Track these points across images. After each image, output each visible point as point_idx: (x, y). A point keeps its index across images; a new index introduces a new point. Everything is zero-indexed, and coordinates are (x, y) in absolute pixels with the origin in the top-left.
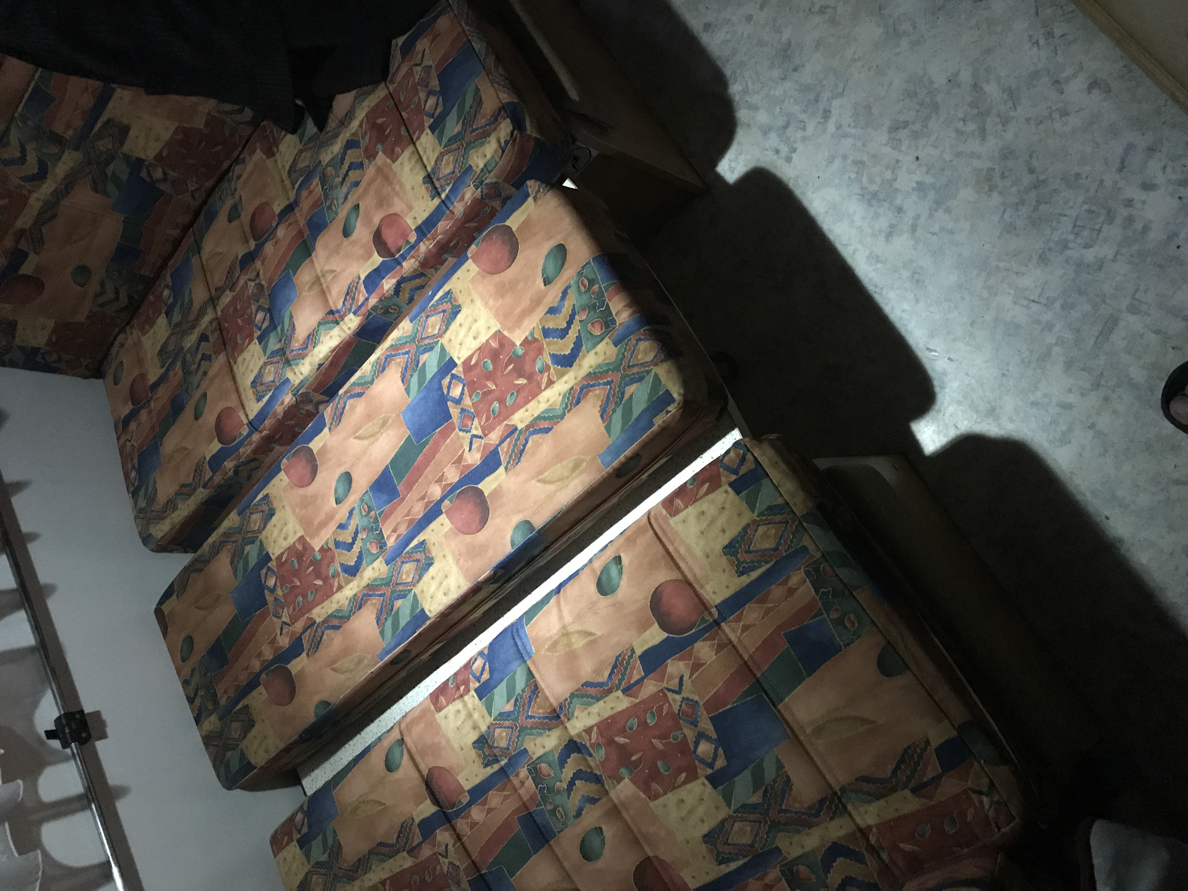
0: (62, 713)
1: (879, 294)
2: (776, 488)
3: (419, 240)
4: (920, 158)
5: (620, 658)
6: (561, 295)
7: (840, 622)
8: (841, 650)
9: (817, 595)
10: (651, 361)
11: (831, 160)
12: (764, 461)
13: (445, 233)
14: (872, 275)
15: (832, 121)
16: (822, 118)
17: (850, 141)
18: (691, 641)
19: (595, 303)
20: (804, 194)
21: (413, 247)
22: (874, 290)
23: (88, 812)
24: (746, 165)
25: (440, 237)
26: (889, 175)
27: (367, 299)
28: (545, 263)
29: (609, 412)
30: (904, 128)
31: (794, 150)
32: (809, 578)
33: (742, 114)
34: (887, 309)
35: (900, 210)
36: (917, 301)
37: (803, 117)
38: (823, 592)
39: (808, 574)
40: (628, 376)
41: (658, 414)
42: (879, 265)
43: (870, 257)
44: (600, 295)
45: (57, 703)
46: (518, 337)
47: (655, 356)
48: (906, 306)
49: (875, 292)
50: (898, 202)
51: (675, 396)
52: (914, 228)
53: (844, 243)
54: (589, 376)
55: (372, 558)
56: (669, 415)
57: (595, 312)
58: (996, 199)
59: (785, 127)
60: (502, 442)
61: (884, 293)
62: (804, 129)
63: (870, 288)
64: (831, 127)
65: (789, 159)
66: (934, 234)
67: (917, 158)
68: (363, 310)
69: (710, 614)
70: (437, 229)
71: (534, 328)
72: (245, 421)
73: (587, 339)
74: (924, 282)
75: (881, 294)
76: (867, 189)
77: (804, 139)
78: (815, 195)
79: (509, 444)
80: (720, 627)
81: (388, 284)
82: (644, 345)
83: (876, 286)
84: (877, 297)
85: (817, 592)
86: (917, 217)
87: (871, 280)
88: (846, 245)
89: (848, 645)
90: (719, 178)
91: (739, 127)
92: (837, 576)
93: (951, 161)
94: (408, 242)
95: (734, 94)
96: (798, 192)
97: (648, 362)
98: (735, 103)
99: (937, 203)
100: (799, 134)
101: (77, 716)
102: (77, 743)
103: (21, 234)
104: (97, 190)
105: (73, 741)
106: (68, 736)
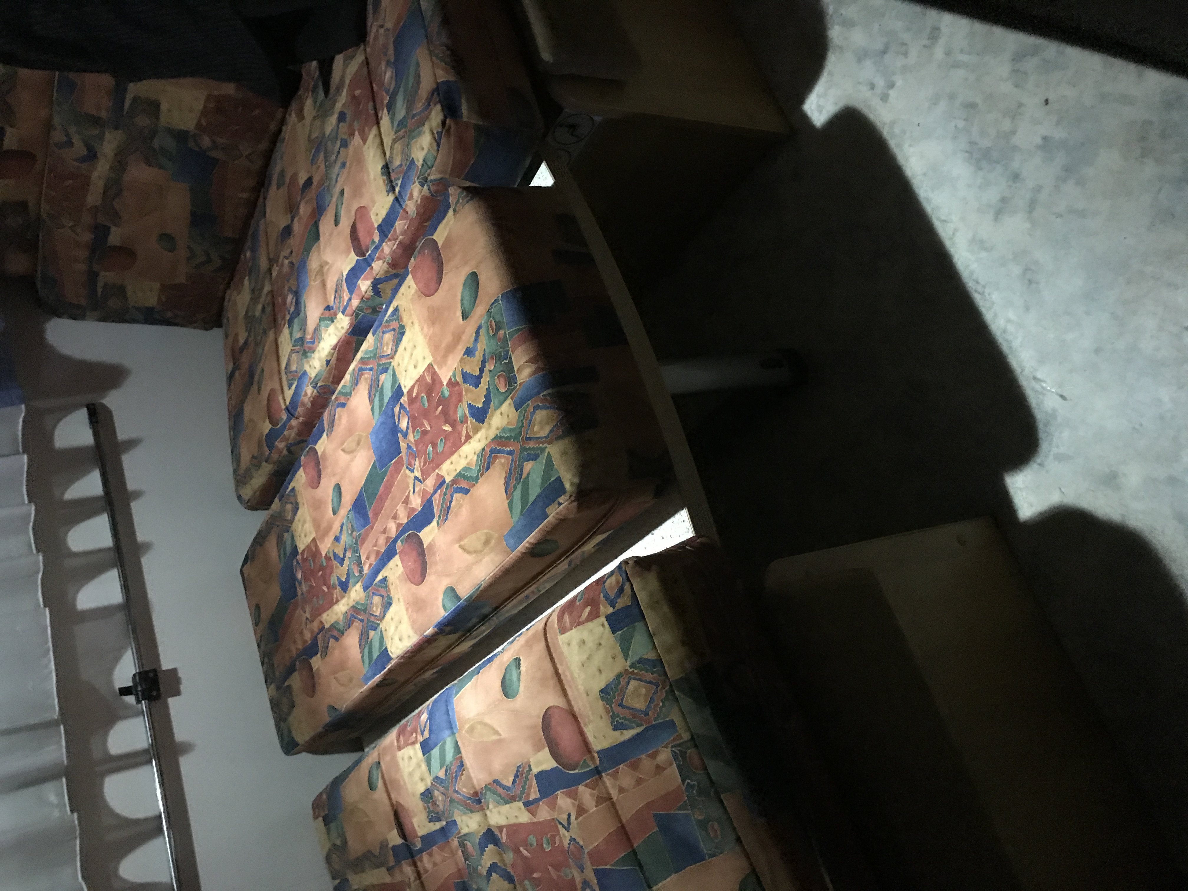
0: (138, 671)
1: (979, 293)
2: (651, 636)
3: (382, 241)
4: (1049, 102)
5: (520, 770)
6: (474, 335)
7: (703, 824)
8: (704, 859)
9: (683, 784)
10: (546, 437)
11: (935, 101)
12: (642, 597)
13: (404, 233)
14: (974, 266)
15: (942, 41)
16: (929, 39)
17: (961, 73)
18: (577, 780)
19: (500, 352)
20: (899, 146)
21: (377, 248)
22: (974, 288)
23: (149, 767)
24: (836, 103)
25: (401, 237)
26: (1006, 125)
27: (350, 299)
28: (462, 292)
29: (511, 488)
30: (1032, 55)
31: (892, 86)
32: (676, 761)
33: (835, 33)
34: (988, 316)
35: (1016, 177)
36: (1027, 309)
37: (906, 37)
38: (688, 783)
39: (675, 755)
40: (526, 450)
41: (550, 505)
42: (983, 254)
43: (973, 241)
44: (505, 341)
45: (135, 662)
46: (445, 375)
47: (551, 431)
48: (1011, 315)
49: (976, 291)
50: (1015, 165)
51: (567, 486)
52: (1032, 205)
53: (943, 218)
54: (497, 439)
55: (356, 580)
56: (561, 506)
57: (501, 363)
58: (1150, 169)
59: (884, 52)
60: (435, 492)
61: (986, 294)
62: (906, 54)
63: (970, 284)
64: (939, 52)
65: (885, 98)
66: (1060, 216)
67: (1047, 102)
68: (349, 310)
69: (593, 758)
70: (395, 229)
71: (455, 369)
72: (283, 407)
73: (495, 395)
74: (1038, 283)
75: (982, 294)
76: (976, 144)
77: (905, 69)
78: (912, 149)
79: (440, 495)
80: (601, 777)
81: (364, 285)
82: (541, 415)
83: (977, 282)
84: (978, 298)
85: (683, 781)
86: (1038, 189)
87: (972, 273)
88: (945, 221)
89: (712, 856)
90: (805, 119)
91: (831, 50)
92: (705, 769)
93: (1092, 107)
94: (374, 242)
95: (828, 4)
96: (893, 144)
97: (543, 437)
98: (828, 17)
99: (1066, 171)
100: (900, 62)
101: (151, 675)
102: (147, 701)
103: (95, 210)
104: (149, 163)
105: (144, 699)
106: (140, 693)
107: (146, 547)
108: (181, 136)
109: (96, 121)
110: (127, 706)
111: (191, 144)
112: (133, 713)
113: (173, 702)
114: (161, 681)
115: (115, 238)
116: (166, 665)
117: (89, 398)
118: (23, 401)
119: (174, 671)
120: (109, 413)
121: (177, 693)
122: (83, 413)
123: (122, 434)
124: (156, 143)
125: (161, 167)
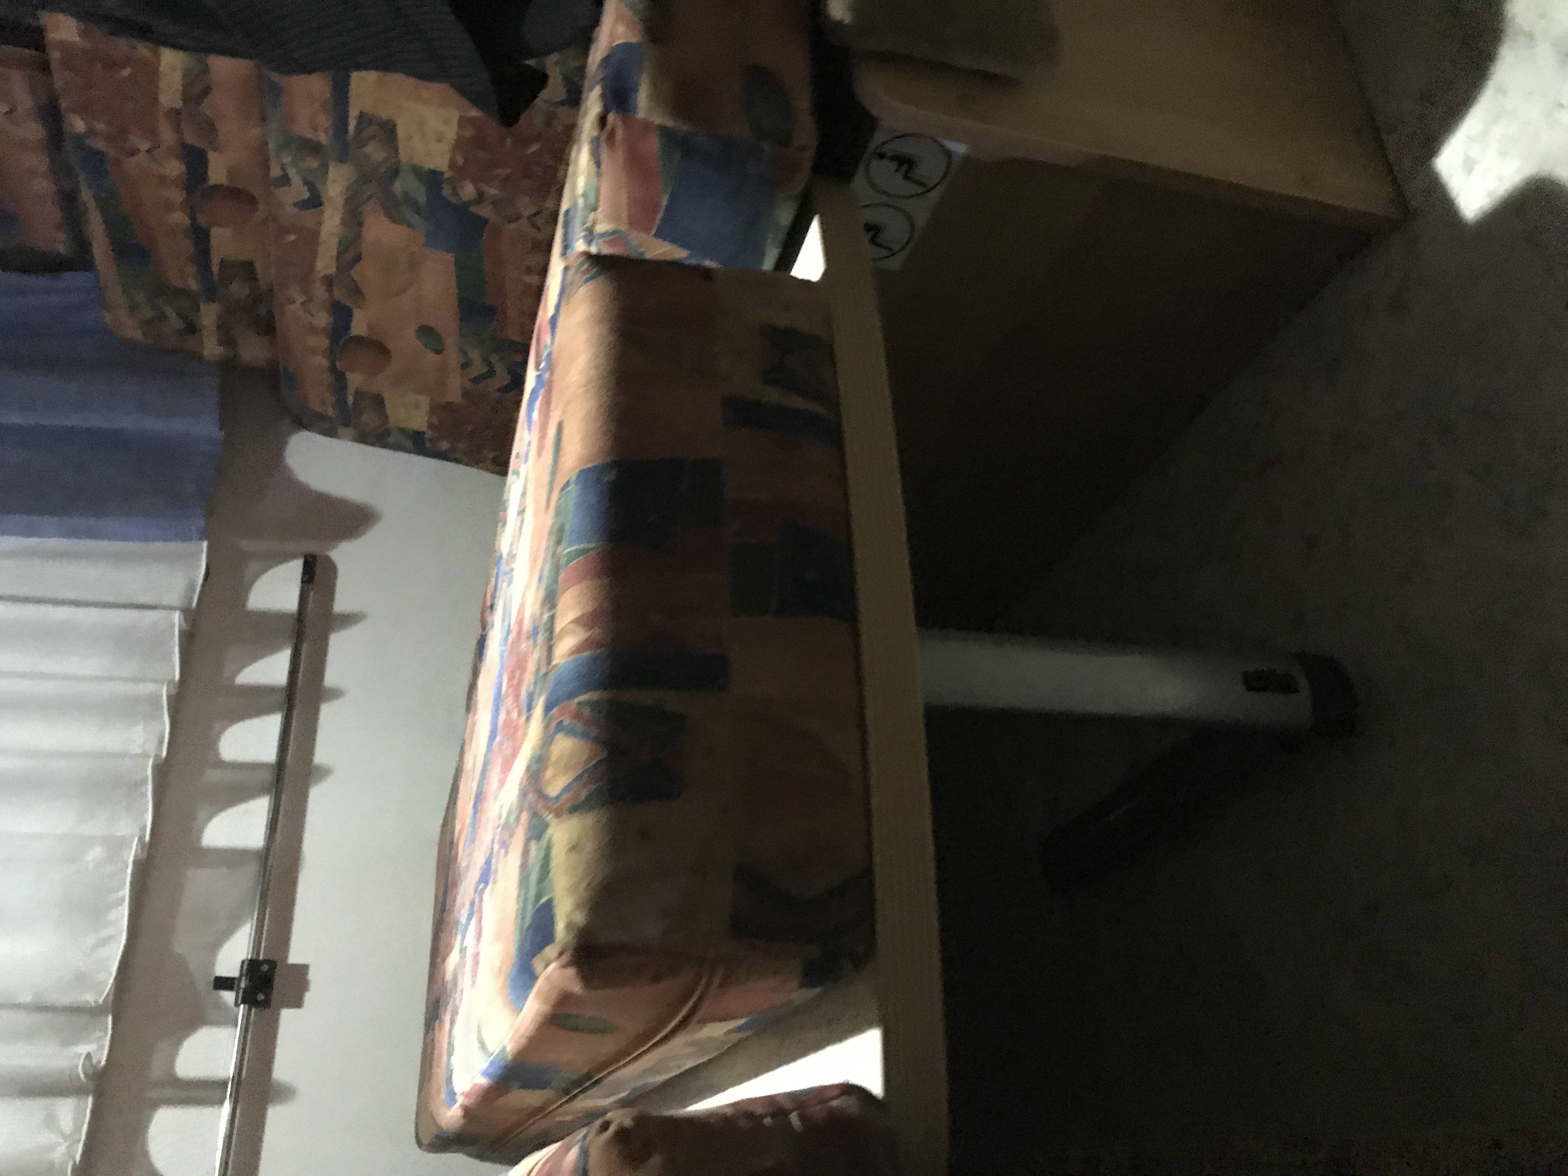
0: (249, 957)
45: (249, 943)
56: (550, 968)
101: (265, 967)
102: (247, 1006)
103: (329, 282)
104: (393, 219)
105: (243, 1002)
106: (241, 991)
107: (323, 773)
108: (432, 179)
109: (313, 148)
110: (220, 1006)
111: (446, 192)
112: (225, 1020)
113: (287, 1015)
114: (278, 982)
115: (359, 327)
116: (294, 957)
117: (310, 547)
118: (203, 535)
119: (302, 971)
120: (331, 570)
121: (298, 1003)
122: (296, 567)
123: (341, 604)
124: (397, 187)
125: (410, 226)
